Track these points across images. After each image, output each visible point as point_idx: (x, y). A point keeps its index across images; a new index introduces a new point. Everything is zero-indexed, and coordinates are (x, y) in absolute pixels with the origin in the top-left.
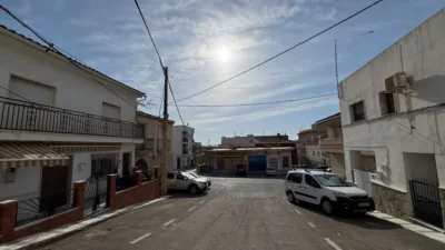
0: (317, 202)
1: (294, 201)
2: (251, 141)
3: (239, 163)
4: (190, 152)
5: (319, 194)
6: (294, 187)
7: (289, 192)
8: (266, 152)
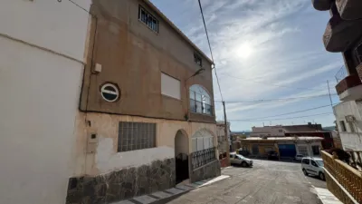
0: (317, 174)
1: (307, 174)
2: (281, 131)
3: (270, 149)
4: (229, 140)
5: (317, 170)
6: (306, 166)
7: (304, 169)
8: (294, 141)
